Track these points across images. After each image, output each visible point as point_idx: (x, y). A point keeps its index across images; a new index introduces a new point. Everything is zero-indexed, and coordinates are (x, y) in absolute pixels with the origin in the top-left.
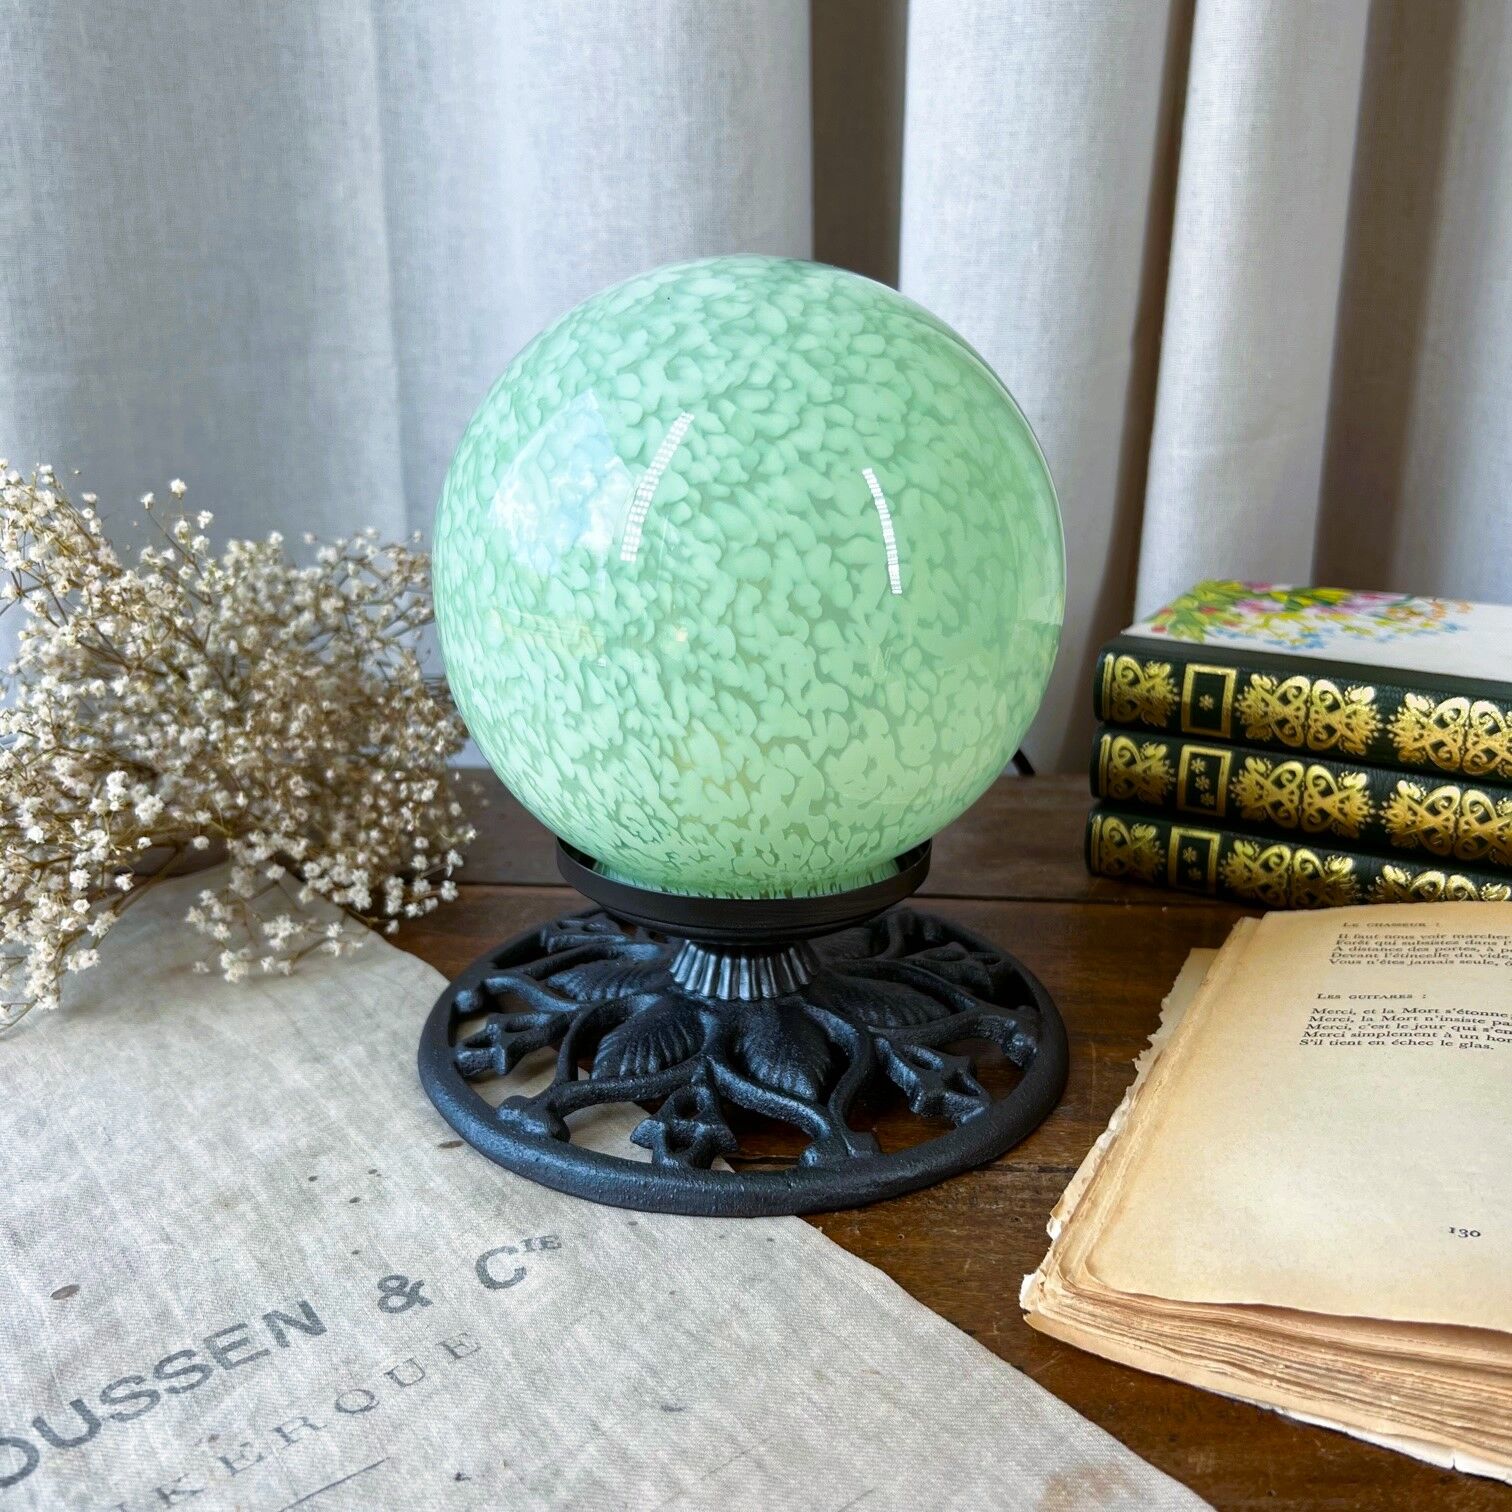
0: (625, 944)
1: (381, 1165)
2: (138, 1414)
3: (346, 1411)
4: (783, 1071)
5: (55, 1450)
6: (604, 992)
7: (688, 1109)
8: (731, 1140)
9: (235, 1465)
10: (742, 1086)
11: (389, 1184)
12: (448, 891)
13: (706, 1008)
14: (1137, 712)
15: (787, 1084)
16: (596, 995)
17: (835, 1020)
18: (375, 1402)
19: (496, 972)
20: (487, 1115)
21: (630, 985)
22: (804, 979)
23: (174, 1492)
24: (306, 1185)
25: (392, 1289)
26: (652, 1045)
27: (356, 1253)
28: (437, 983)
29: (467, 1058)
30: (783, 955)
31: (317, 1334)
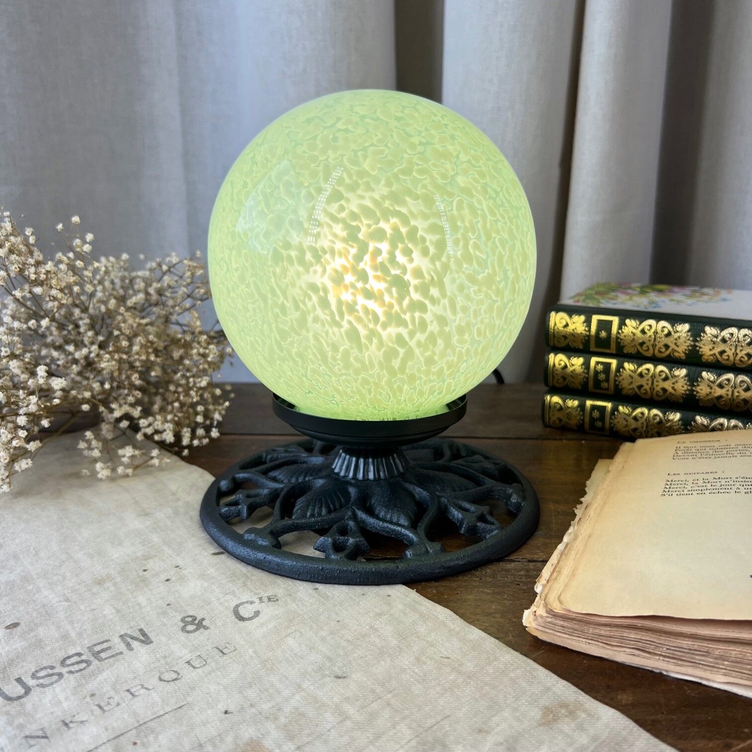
0: (308, 457)
1: (180, 563)
2: (52, 684)
3: (165, 681)
4: (393, 513)
5: (6, 702)
6: (297, 479)
7: (344, 532)
8: (367, 547)
9: (105, 708)
10: (371, 521)
11: (186, 572)
12: (215, 433)
13: (351, 484)
14: (567, 341)
15: (395, 520)
16: (293, 480)
17: (418, 490)
18: (180, 676)
19: (240, 471)
20: (239, 539)
21: (311, 475)
22: (401, 470)
23: (71, 722)
24: (141, 573)
25: (188, 622)
26: (323, 502)
27: (169, 605)
28: (209, 479)
29: (227, 511)
30: (391, 458)
31: (148, 644)
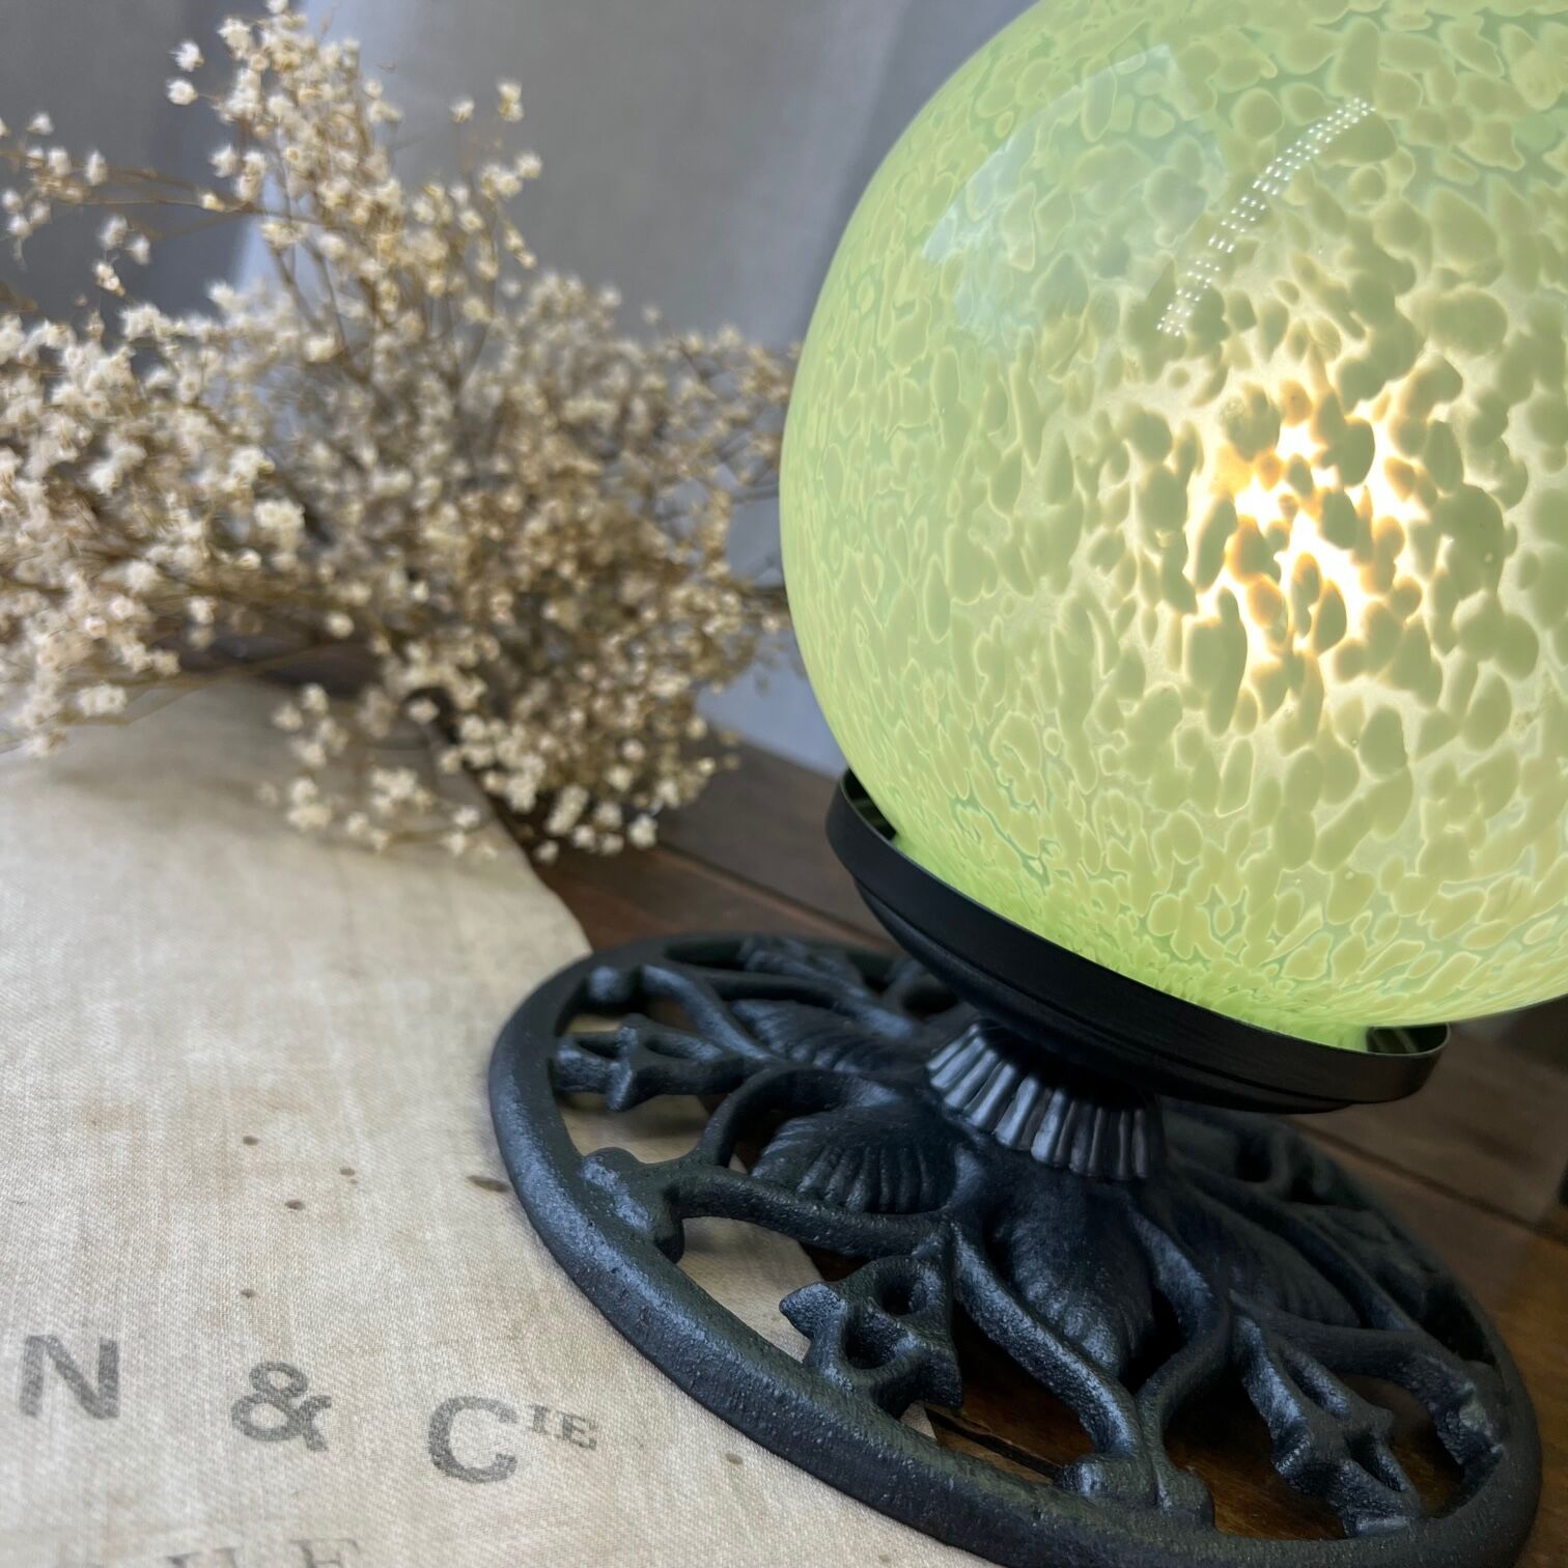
0: (865, 1002)
1: (365, 1166)
4: (1074, 1302)
6: (813, 1055)
7: (897, 1297)
8: (954, 1384)
10: (997, 1298)
11: (362, 1202)
12: (643, 832)
15: (1073, 1327)
16: (800, 1054)
17: (1174, 1256)
19: (664, 962)
20: (565, 1164)
21: (857, 1061)
24: (234, 1143)
25: (272, 1390)
26: (866, 1166)
27: (249, 1294)
28: (576, 946)
29: (572, 1062)
30: (1123, 1116)
31: (97, 1415)
